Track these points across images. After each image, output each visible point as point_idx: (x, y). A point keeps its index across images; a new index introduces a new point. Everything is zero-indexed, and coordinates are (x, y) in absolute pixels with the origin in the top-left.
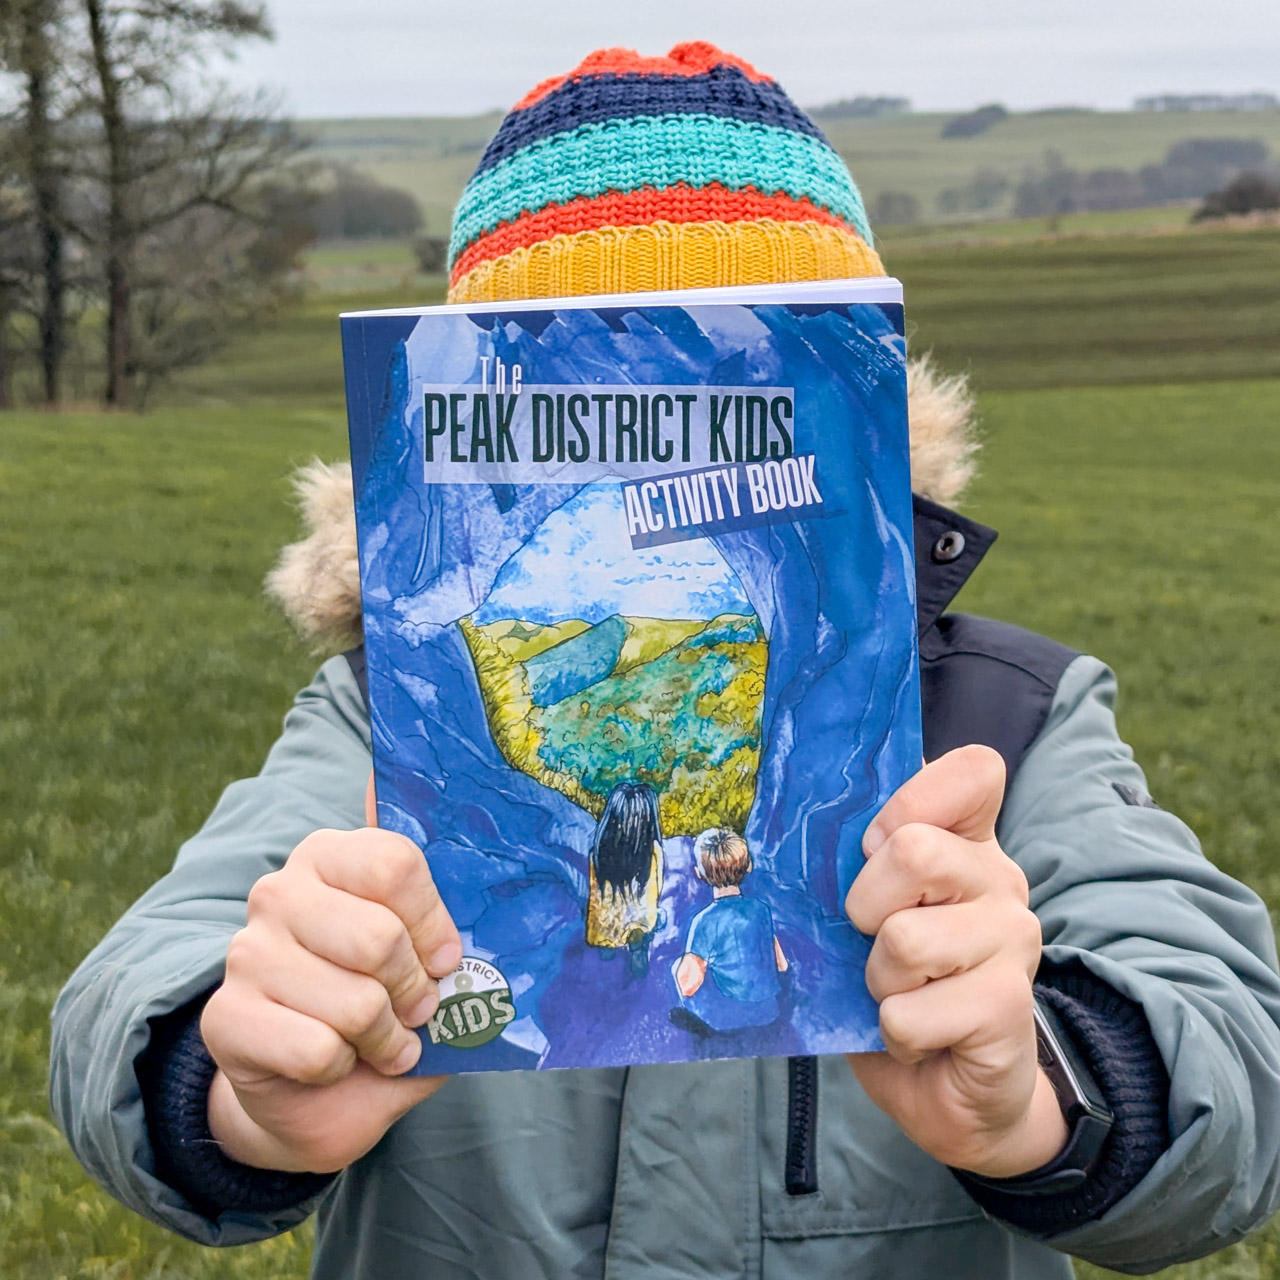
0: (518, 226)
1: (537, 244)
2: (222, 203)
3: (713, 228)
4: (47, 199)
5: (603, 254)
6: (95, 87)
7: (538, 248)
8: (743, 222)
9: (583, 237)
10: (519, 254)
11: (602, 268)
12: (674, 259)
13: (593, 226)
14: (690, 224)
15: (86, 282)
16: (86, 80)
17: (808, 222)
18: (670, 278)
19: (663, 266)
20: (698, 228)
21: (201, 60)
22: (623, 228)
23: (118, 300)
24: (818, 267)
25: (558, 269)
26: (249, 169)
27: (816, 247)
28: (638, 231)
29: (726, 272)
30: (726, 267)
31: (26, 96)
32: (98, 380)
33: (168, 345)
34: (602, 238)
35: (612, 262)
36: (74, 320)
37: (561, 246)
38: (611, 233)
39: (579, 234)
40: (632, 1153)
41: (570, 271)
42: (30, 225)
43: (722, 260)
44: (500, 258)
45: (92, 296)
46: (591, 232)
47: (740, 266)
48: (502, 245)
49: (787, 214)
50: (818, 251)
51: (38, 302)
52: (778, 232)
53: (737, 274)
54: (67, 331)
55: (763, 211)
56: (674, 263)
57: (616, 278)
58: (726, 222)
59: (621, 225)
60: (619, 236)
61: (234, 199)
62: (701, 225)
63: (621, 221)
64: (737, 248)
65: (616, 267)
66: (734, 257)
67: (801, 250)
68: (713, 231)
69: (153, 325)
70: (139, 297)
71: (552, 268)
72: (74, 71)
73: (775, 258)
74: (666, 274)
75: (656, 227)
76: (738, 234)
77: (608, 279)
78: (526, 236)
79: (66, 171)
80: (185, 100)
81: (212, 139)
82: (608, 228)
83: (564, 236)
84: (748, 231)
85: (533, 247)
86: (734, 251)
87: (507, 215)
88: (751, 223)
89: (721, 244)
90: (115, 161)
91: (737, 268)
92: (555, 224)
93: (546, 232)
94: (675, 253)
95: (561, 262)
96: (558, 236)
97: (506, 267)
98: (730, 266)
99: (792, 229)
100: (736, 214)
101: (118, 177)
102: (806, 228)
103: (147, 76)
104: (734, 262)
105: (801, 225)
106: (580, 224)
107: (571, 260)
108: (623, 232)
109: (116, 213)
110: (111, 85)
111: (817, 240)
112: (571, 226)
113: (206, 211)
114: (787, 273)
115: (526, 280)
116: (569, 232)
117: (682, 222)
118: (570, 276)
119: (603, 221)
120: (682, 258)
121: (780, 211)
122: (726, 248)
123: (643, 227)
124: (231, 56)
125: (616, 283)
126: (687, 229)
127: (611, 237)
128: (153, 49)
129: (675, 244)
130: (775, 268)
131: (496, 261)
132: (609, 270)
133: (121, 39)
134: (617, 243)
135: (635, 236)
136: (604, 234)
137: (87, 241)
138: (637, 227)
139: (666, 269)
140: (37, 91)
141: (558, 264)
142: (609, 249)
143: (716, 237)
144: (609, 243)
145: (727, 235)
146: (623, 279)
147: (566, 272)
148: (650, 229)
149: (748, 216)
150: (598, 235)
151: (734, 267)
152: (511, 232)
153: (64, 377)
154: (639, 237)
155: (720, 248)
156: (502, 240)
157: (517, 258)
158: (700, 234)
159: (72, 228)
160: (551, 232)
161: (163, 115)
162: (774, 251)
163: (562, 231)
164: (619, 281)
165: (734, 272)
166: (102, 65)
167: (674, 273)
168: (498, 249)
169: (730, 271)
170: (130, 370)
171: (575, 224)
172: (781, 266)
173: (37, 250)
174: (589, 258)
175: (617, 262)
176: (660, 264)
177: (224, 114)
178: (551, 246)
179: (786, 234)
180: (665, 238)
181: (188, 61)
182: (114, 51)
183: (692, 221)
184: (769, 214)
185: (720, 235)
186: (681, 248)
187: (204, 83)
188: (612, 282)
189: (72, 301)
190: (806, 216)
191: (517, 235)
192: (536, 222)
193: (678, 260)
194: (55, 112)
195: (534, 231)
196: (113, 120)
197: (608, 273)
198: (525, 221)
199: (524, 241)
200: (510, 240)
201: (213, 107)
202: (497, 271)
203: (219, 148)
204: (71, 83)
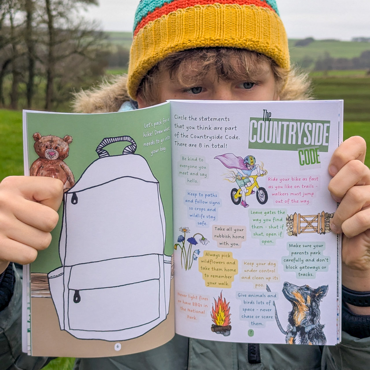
0: (163, 8)
1: (171, 13)
2: (81, 53)
3: (235, 6)
4: (31, 49)
5: (196, 14)
6: (46, 17)
7: (171, 14)
8: (245, 5)
9: (188, 9)
10: (164, 17)
11: (196, 19)
12: (222, 16)
13: (192, 5)
14: (227, 5)
15: (40, 74)
16: (44, 15)
17: (266, 8)
18: (221, 22)
19: (218, 18)
20: (230, 6)
21: (78, 11)
22: (203, 5)
23: (50, 80)
24: (270, 23)
25: (179, 20)
26: (90, 44)
27: (269, 17)
28: (209, 6)
29: (240, 21)
30: (240, 19)
31: (26, 19)
32: (43, 103)
33: (64, 94)
34: (195, 9)
35: (200, 17)
36: (37, 86)
37: (180, 12)
38: (199, 7)
39: (187, 8)
40: (193, 349)
41: (184, 20)
42: (25, 57)
43: (239, 17)
44: (156, 19)
45: (43, 78)
46: (191, 7)
47: (245, 19)
48: (157, 16)
49: (259, 4)
50: (270, 18)
51: (27, 79)
52: (257, 10)
53: (244, 22)
54: (34, 88)
55: (252, 3)
56: (222, 17)
57: (201, 22)
58: (240, 5)
59: (202, 5)
60: (202, 8)
61: (85, 53)
62: (231, 5)
63: (202, 3)
64: (244, 13)
65: (201, 18)
66: (243, 16)
67: (264, 17)
68: (235, 7)
69: (60, 88)
70: (56, 80)
71: (177, 20)
72: (40, 12)
73: (256, 18)
74: (219, 21)
75: (215, 5)
76: (244, 9)
77: (198, 22)
78: (166, 11)
79: (36, 41)
80: (72, 22)
81: (79, 34)
82: (198, 5)
83: (181, 9)
84: (247, 8)
85: (169, 14)
86: (243, 14)
87: (159, 5)
88: (248, 6)
89: (238, 11)
90: (51, 39)
91: (244, 20)
92: (177, 6)
93: (174, 9)
94: (222, 14)
95: (180, 18)
96: (179, 9)
97: (159, 22)
98: (241, 19)
99: (262, 9)
100: (243, 2)
101: (51, 44)
102: (266, 10)
103: (61, 14)
104: (243, 18)
105: (264, 8)
106: (187, 5)
107: (184, 17)
108: (203, 7)
109: (50, 54)
110: (51, 17)
111: (269, 14)
112: (184, 6)
113: (77, 56)
114: (261, 23)
115: (167, 25)
116: (183, 8)
117: (224, 4)
118: (184, 22)
119: (195, 3)
120: (225, 15)
121: (257, 3)
122: (240, 13)
123: (211, 5)
124: (86, 10)
125: (201, 23)
126: (226, 6)
127: (199, 9)
128: (64, 7)
129: (222, 11)
130: (256, 21)
131: (155, 21)
132: (198, 19)
133: (55, 3)
134: (201, 10)
135: (207, 8)
136: (196, 7)
137: (41, 62)
138: (208, 5)
139: (219, 19)
140: (29, 18)
141: (179, 18)
142: (198, 12)
143: (236, 9)
144: (198, 10)
145: (240, 9)
146: (204, 22)
147: (182, 21)
148: (213, 6)
149: (247, 3)
150: (194, 8)
151: (243, 20)
152: (160, 11)
153: (33, 102)
154: (209, 8)
155: (238, 13)
156: (157, 14)
157: (163, 18)
158: (231, 8)
159: (37, 58)
160: (176, 8)
161: (65, 27)
162: (256, 16)
163: (180, 8)
164: (202, 23)
165: (243, 21)
166: (48, 11)
167: (222, 20)
168: (155, 17)
169: (241, 21)
170: (52, 101)
171: (185, 5)
172: (258, 21)
173: (27, 64)
174: (191, 16)
175: (201, 17)
176: (217, 17)
177: (82, 28)
178: (176, 13)
179: (260, 10)
180: (218, 8)
181: (74, 11)
182: (52, 7)
183: (228, 3)
184: (254, 4)
185: (238, 8)
186: (225, 12)
187: (78, 17)
188: (200, 23)
189: (36, 80)
190: (265, 6)
191: (163, 11)
192: (170, 6)
193: (223, 16)
194: (34, 24)
195: (169, 9)
196: (50, 27)
197: (198, 20)
198: (165, 6)
199: (166, 13)
200: (160, 13)
201: (79, 25)
202: (155, 24)
203: (82, 36)
204: (39, 15)
